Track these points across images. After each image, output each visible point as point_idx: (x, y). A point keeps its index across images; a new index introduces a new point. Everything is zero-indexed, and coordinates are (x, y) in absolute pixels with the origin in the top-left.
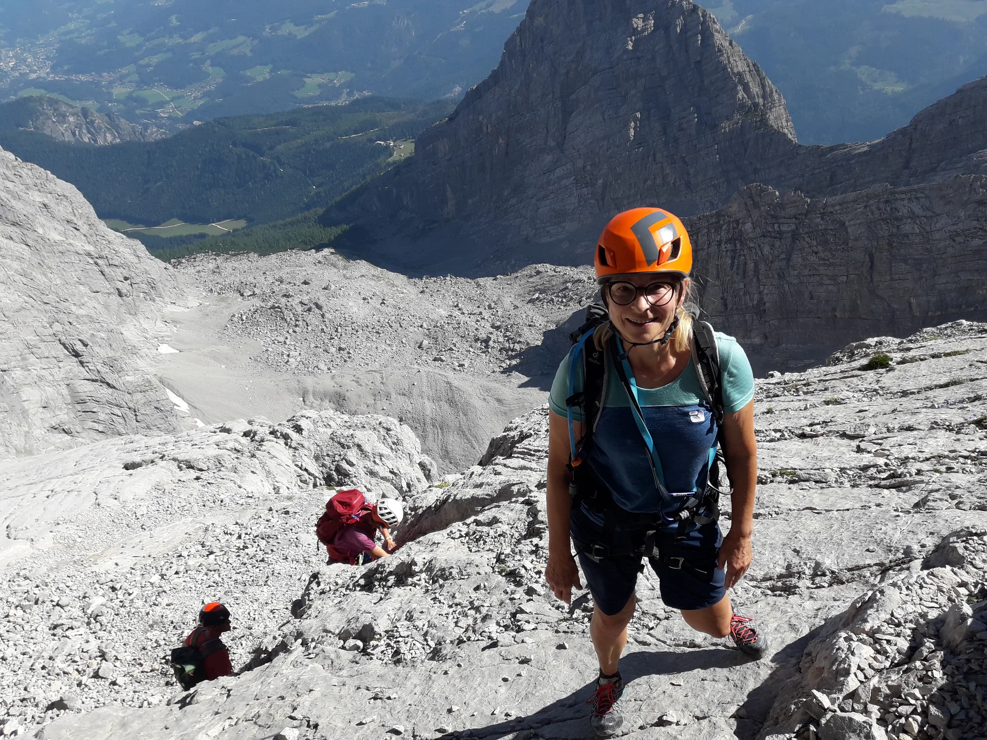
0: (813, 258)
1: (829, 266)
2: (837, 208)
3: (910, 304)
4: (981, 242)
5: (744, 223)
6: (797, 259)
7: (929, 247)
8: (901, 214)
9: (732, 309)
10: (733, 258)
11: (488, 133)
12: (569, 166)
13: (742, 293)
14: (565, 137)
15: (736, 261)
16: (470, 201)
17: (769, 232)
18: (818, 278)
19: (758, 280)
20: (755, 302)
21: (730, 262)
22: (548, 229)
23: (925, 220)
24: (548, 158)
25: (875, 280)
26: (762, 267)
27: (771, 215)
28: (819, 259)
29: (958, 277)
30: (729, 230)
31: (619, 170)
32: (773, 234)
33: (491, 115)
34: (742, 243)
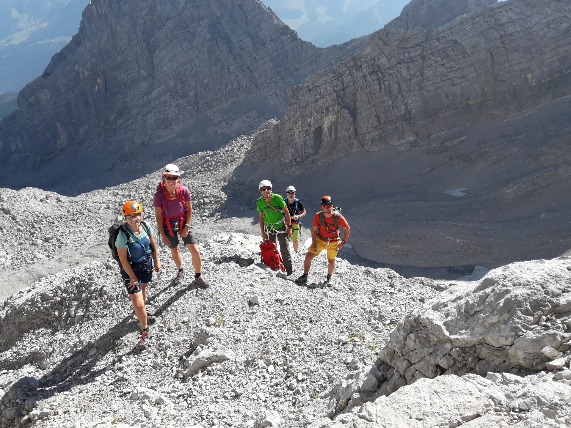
0: (442, 69)
1: (457, 70)
2: (448, 32)
3: (526, 79)
4: (568, 25)
5: (379, 59)
6: (428, 73)
7: (531, 37)
8: (502, 21)
9: (385, 123)
10: (380, 85)
11: (85, 78)
12: (162, 87)
13: (391, 109)
14: (153, 68)
15: (382, 86)
16: (81, 130)
17: (402, 60)
18: (450, 81)
19: (402, 95)
20: (403, 112)
21: (378, 87)
22: (159, 133)
23: (522, 21)
24: (144, 85)
25: (495, 70)
26: (404, 85)
27: (401, 47)
28: (447, 69)
29: (557, 51)
30: (369, 66)
31: (206, 82)
32: (406, 60)
33: (86, 63)
34: (382, 73)
